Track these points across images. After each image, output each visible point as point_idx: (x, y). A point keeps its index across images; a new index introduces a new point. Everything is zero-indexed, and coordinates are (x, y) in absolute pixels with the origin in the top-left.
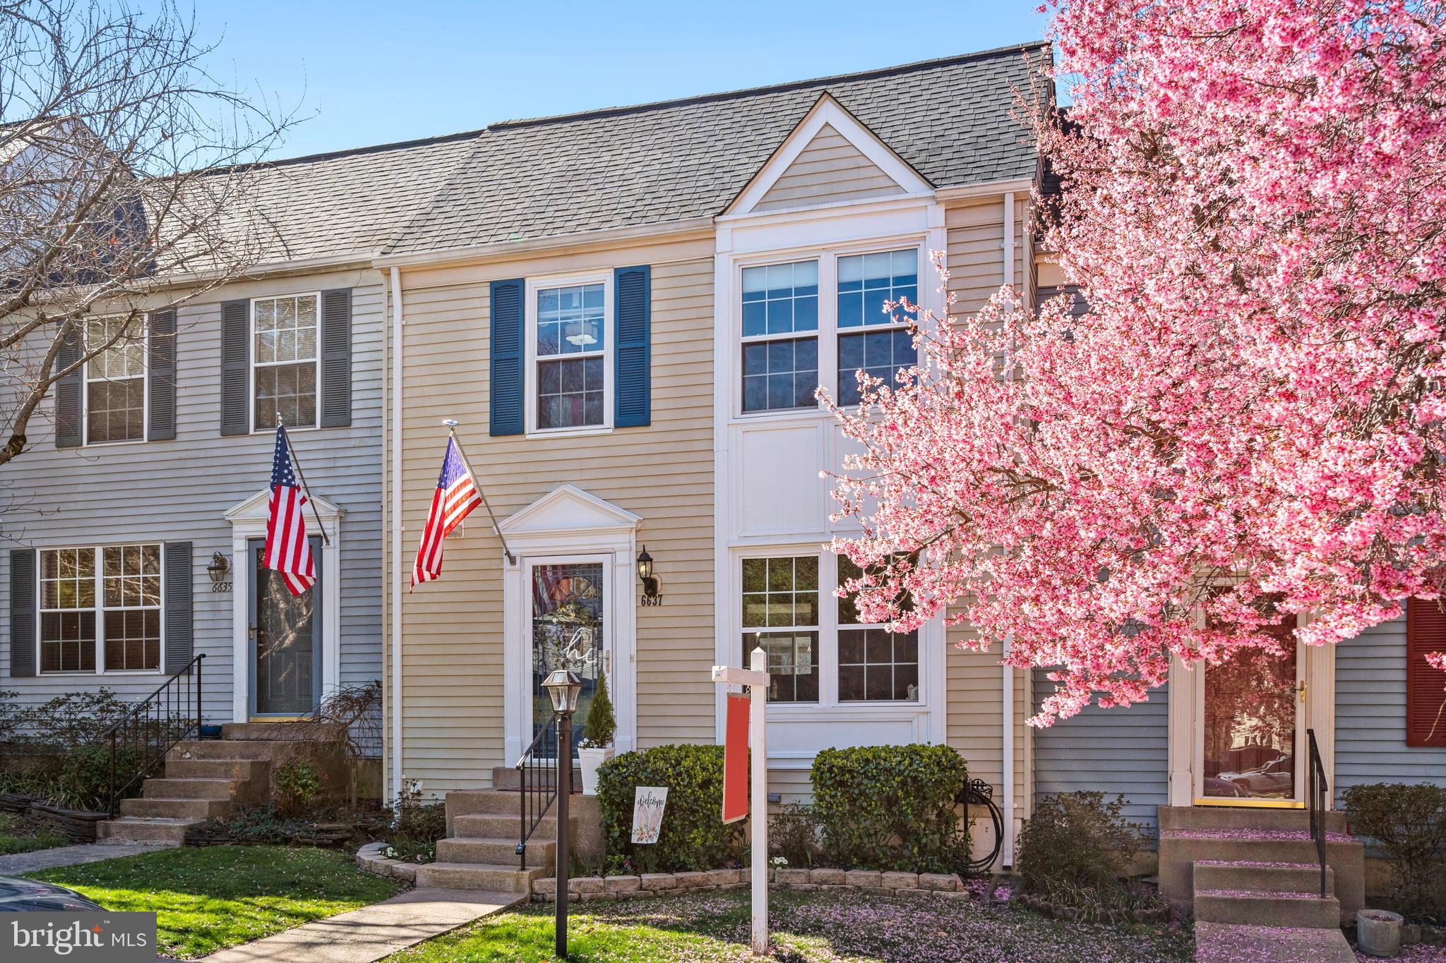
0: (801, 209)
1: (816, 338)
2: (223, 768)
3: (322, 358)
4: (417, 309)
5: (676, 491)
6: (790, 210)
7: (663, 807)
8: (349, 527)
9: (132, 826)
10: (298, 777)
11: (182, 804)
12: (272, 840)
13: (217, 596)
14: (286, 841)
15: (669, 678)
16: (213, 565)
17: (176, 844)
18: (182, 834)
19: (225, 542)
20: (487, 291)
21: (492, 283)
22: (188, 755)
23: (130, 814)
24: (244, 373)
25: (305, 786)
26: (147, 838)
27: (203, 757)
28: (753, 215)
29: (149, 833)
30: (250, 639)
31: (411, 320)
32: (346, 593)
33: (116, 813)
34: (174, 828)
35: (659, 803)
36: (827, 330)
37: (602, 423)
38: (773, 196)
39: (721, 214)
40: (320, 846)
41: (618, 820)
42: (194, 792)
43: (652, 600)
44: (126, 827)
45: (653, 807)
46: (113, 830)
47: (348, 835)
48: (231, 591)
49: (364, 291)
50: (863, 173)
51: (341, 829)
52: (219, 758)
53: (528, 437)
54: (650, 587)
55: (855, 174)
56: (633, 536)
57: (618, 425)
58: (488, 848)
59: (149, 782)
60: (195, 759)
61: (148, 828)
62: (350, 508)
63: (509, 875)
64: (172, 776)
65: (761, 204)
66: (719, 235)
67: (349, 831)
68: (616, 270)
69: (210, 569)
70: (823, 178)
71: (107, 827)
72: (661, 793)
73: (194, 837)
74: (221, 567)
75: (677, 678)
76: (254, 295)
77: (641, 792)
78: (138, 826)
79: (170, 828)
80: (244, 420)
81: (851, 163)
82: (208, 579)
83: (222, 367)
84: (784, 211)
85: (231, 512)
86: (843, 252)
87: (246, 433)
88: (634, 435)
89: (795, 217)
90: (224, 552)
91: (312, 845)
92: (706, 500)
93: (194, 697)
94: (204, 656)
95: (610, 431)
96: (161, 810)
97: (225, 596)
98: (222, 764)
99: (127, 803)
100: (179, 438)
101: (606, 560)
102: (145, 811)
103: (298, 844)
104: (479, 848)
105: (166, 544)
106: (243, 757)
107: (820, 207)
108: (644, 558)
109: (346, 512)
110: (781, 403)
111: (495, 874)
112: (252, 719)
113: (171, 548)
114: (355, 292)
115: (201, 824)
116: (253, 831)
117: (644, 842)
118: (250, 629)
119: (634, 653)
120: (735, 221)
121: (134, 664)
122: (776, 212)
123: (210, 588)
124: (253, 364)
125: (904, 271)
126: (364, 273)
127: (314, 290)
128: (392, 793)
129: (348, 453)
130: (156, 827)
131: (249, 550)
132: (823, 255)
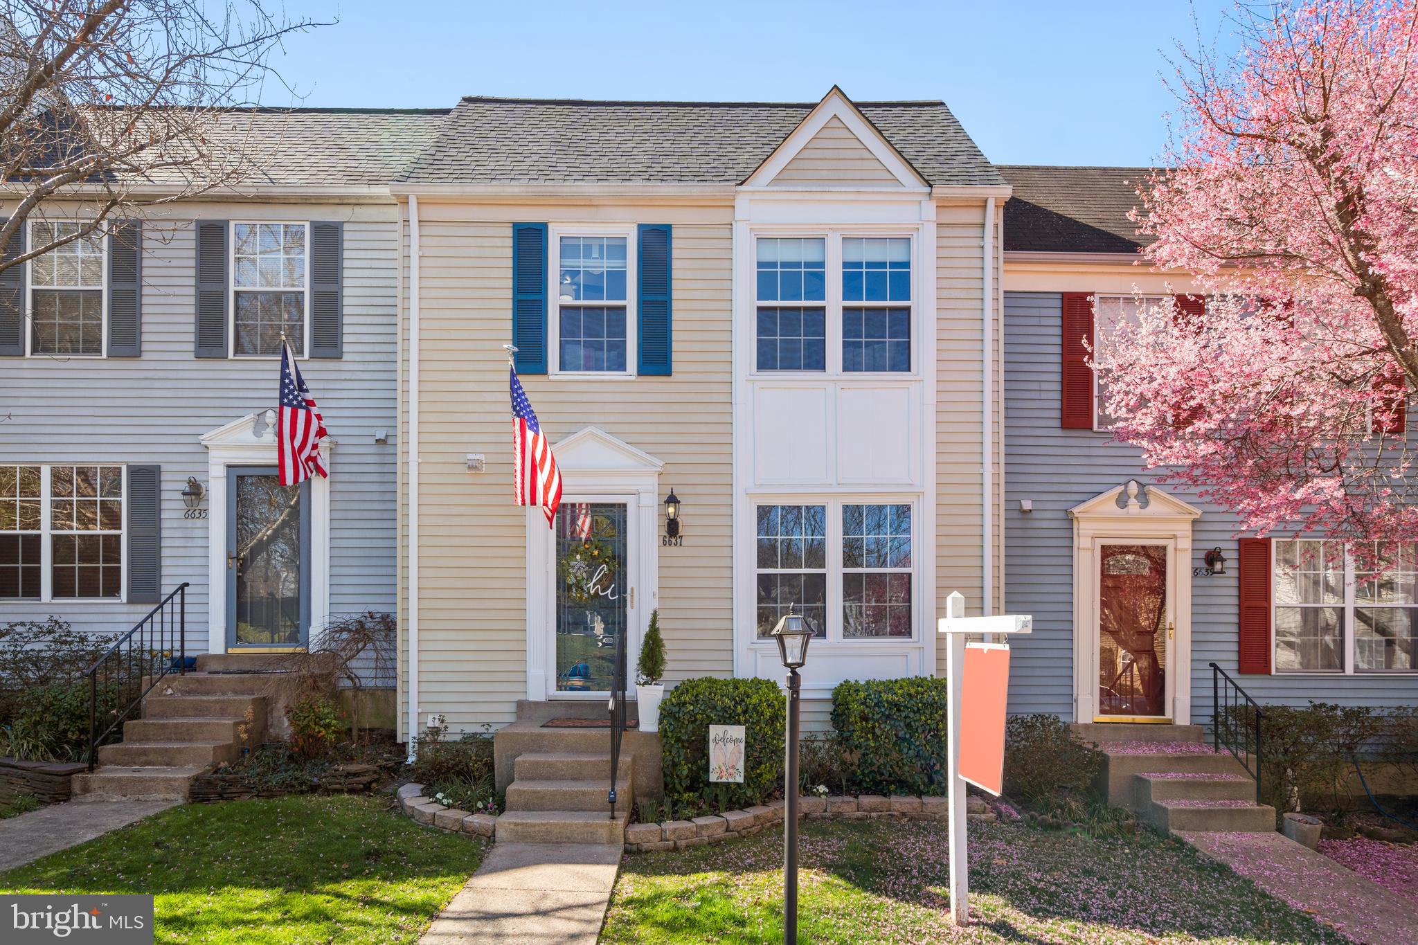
0: (814, 189)
1: (823, 309)
2: (218, 706)
3: (311, 288)
4: (435, 241)
5: (696, 439)
6: (805, 189)
7: (742, 746)
8: (339, 459)
9: (120, 779)
10: (319, 718)
11: (179, 751)
12: (297, 788)
13: (190, 523)
14: (314, 789)
15: (689, 614)
16: (188, 489)
17: (179, 799)
18: (185, 787)
19: (200, 467)
20: (509, 232)
21: (515, 224)
22: (170, 691)
23: (111, 763)
24: (223, 296)
25: (327, 726)
26: (140, 792)
27: (189, 693)
28: (769, 189)
29: (143, 786)
30: (228, 568)
31: (427, 252)
32: (336, 524)
33: (94, 763)
34: (176, 780)
35: (737, 741)
36: (834, 302)
37: (625, 370)
38: (786, 175)
39: (741, 184)
40: (351, 791)
41: (686, 758)
42: (186, 734)
43: (673, 540)
44: (111, 780)
45: (730, 746)
46: (95, 785)
47: (376, 776)
48: (206, 518)
49: (357, 227)
50: (866, 164)
51: (367, 771)
52: (207, 693)
53: (551, 378)
54: (672, 528)
55: (859, 164)
56: (655, 480)
57: (641, 372)
58: (565, 793)
59: (129, 725)
60: (179, 696)
61: (140, 780)
62: (341, 441)
63: (602, 826)
64: (153, 716)
65: (777, 180)
66: (738, 204)
67: (375, 772)
68: (640, 226)
69: (184, 494)
70: (833, 164)
71: (85, 781)
72: (739, 732)
73: (201, 791)
74: (195, 492)
75: (696, 614)
76: (237, 218)
77: (715, 731)
78: (128, 779)
79: (171, 780)
80: (221, 343)
81: (857, 154)
82: (182, 505)
83: (197, 287)
84: (799, 189)
85: (207, 437)
86: (848, 234)
87: (225, 357)
88: (655, 383)
89: (808, 196)
90: (199, 478)
91: (340, 791)
92: (726, 449)
93: (177, 627)
94: (187, 585)
95: (633, 378)
96: (151, 757)
97: (199, 523)
98: (216, 702)
99: (107, 751)
100: (145, 356)
101: (630, 502)
102: (130, 759)
103: (328, 792)
104: (554, 794)
105: (129, 467)
106: (236, 693)
107: (831, 189)
108: (672, 500)
109: (337, 444)
110: (790, 364)
111: (586, 825)
112: (230, 651)
113: (135, 471)
114: (346, 227)
115: (203, 773)
116: (274, 780)
117: (724, 780)
118: (229, 557)
119: (656, 590)
120: (753, 192)
121: (89, 590)
122: (791, 189)
123: (181, 514)
124: (232, 289)
125: (900, 258)
126: (357, 208)
127: (304, 219)
128: (410, 728)
129: (338, 386)
130: (151, 780)
131: (228, 477)
132: (830, 234)
